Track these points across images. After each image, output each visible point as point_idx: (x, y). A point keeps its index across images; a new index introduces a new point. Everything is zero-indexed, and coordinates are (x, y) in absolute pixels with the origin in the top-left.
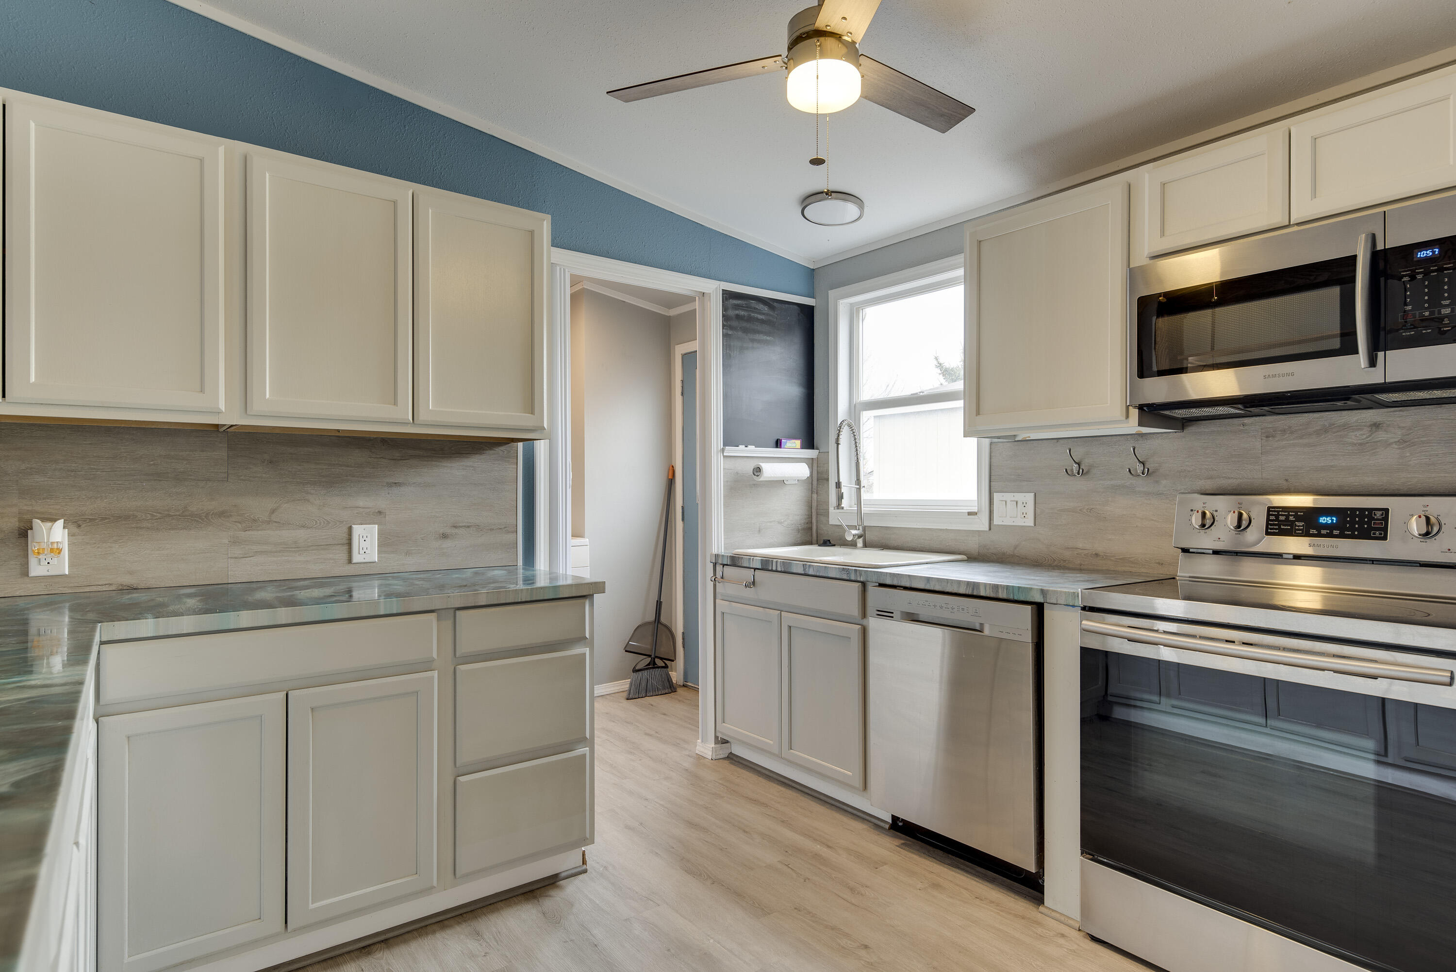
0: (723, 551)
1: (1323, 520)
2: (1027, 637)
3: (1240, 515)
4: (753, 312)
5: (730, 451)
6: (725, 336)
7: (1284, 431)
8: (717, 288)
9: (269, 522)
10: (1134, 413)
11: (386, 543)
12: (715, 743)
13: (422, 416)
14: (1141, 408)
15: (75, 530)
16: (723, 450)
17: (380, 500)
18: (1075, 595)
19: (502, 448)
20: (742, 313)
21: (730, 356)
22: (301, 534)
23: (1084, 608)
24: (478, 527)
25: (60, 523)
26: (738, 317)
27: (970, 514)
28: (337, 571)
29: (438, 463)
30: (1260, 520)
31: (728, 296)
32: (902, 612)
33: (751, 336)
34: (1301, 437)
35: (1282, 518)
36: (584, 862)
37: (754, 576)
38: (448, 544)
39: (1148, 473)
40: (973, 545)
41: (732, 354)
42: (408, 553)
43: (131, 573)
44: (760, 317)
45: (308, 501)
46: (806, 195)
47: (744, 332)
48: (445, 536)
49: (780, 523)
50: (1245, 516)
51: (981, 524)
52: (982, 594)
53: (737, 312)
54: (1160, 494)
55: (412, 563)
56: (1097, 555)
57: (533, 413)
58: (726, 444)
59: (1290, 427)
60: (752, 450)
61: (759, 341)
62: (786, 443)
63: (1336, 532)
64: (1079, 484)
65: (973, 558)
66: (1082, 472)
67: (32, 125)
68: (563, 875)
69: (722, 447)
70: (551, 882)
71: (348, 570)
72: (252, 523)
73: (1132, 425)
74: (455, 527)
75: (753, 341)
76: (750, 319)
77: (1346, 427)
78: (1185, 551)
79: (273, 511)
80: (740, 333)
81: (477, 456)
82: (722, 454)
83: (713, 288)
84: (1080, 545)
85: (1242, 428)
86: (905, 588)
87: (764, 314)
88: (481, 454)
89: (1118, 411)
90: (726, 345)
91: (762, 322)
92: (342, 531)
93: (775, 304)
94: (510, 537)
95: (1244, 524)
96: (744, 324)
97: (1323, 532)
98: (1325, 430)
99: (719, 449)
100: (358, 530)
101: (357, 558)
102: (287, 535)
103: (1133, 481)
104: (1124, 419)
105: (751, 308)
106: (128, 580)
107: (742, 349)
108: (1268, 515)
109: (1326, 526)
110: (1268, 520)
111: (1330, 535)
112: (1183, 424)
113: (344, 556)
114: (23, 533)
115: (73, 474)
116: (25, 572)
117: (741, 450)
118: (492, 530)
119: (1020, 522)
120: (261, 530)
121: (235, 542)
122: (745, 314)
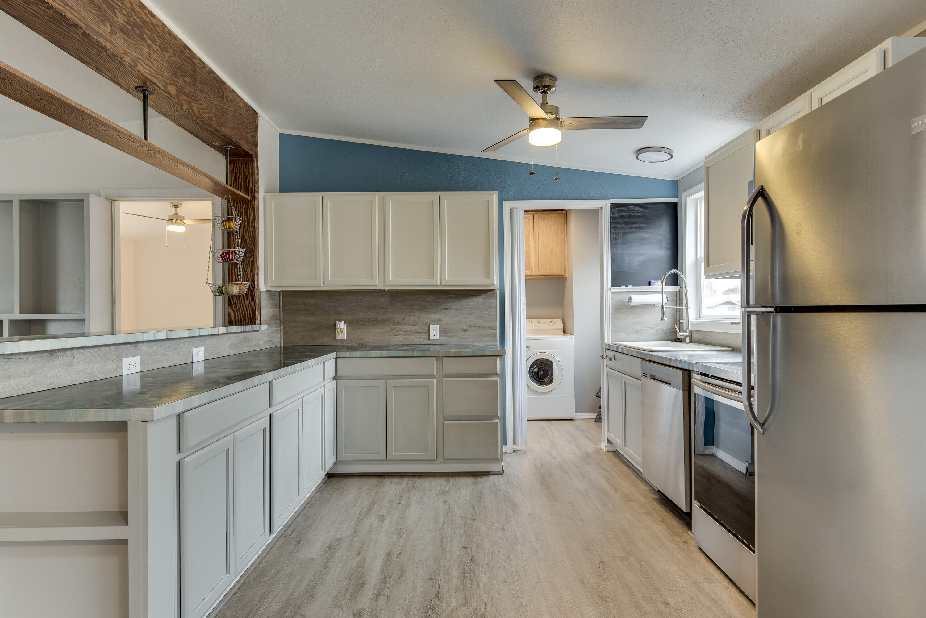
0: (611, 342)
4: (632, 212)
5: (616, 289)
6: (611, 228)
8: (607, 203)
9: (402, 323)
11: (443, 332)
12: (608, 443)
13: (443, 282)
15: (348, 325)
16: (610, 289)
17: (440, 316)
19: (490, 293)
20: (624, 214)
21: (616, 238)
22: (412, 328)
24: (480, 327)
25: (343, 322)
26: (621, 217)
28: (425, 343)
29: (463, 300)
31: (614, 207)
32: (650, 374)
33: (631, 226)
36: (502, 470)
37: (615, 355)
38: (467, 333)
41: (617, 237)
42: (451, 337)
43: (362, 339)
44: (636, 214)
45: (414, 315)
46: (638, 149)
47: (626, 224)
48: (466, 330)
49: (652, 328)
52: (673, 365)
53: (621, 214)
55: (453, 341)
57: (489, 278)
58: (613, 285)
60: (630, 288)
61: (636, 228)
62: (655, 283)
67: (329, 202)
68: (492, 473)
69: (610, 287)
70: (486, 474)
71: (428, 342)
72: (397, 324)
74: (470, 326)
75: (632, 228)
76: (629, 217)
79: (403, 319)
80: (623, 225)
81: (479, 296)
82: (610, 291)
83: (605, 204)
87: (639, 212)
88: (481, 295)
90: (614, 232)
91: (638, 217)
92: (426, 328)
93: (648, 206)
94: (493, 332)
96: (626, 220)
99: (608, 288)
100: (432, 327)
101: (431, 338)
102: (407, 328)
105: (630, 210)
106: (361, 342)
107: (624, 234)
113: (427, 337)
114: (335, 326)
115: (347, 307)
116: (336, 338)
117: (623, 288)
118: (486, 328)
120: (400, 326)
121: (391, 330)
122: (627, 214)
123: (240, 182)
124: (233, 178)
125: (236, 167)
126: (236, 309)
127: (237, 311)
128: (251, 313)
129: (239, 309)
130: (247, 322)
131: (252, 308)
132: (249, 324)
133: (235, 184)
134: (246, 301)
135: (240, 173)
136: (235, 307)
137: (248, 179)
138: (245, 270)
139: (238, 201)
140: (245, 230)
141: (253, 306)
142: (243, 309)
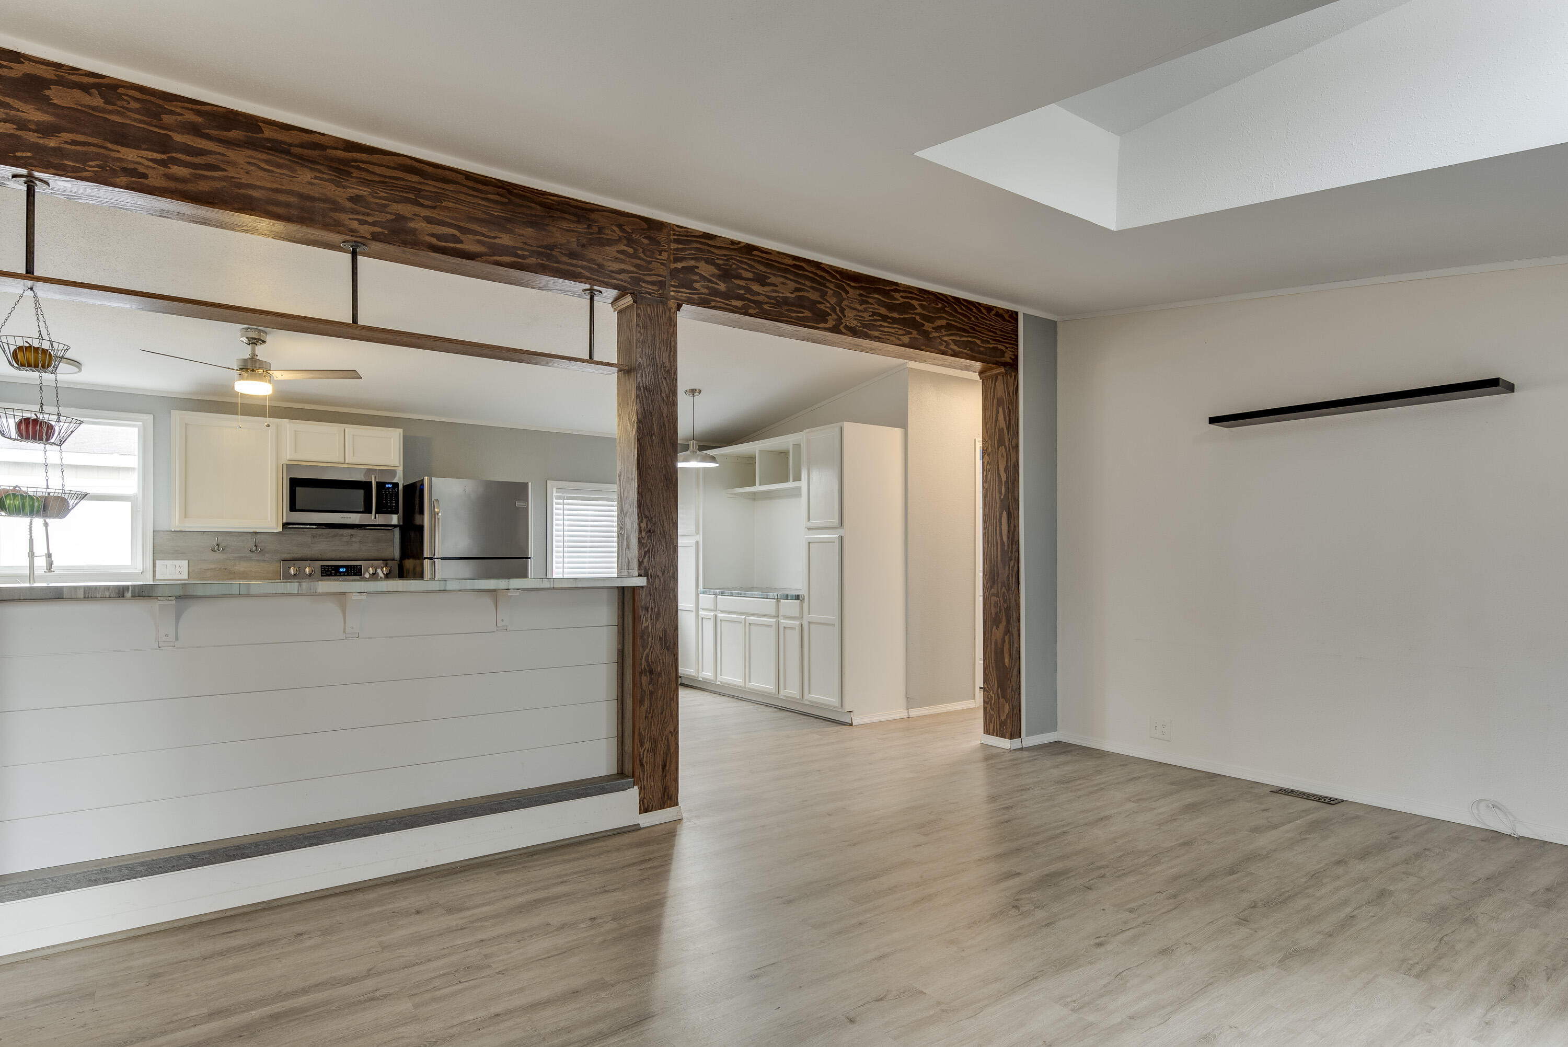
1: (341, 570)
7: (320, 535)
10: (281, 525)
14: (285, 523)
30: (319, 571)
34: (326, 538)
35: (326, 570)
39: (259, 551)
50: (312, 569)
51: (146, 580)
54: (265, 561)
59: (322, 534)
63: (346, 574)
77: (342, 535)
85: (303, 533)
89: (274, 524)
97: (342, 574)
98: (335, 536)
103: (251, 554)
104: (276, 527)
108: (321, 569)
109: (343, 572)
110: (321, 570)
111: (344, 575)
119: (177, 577)
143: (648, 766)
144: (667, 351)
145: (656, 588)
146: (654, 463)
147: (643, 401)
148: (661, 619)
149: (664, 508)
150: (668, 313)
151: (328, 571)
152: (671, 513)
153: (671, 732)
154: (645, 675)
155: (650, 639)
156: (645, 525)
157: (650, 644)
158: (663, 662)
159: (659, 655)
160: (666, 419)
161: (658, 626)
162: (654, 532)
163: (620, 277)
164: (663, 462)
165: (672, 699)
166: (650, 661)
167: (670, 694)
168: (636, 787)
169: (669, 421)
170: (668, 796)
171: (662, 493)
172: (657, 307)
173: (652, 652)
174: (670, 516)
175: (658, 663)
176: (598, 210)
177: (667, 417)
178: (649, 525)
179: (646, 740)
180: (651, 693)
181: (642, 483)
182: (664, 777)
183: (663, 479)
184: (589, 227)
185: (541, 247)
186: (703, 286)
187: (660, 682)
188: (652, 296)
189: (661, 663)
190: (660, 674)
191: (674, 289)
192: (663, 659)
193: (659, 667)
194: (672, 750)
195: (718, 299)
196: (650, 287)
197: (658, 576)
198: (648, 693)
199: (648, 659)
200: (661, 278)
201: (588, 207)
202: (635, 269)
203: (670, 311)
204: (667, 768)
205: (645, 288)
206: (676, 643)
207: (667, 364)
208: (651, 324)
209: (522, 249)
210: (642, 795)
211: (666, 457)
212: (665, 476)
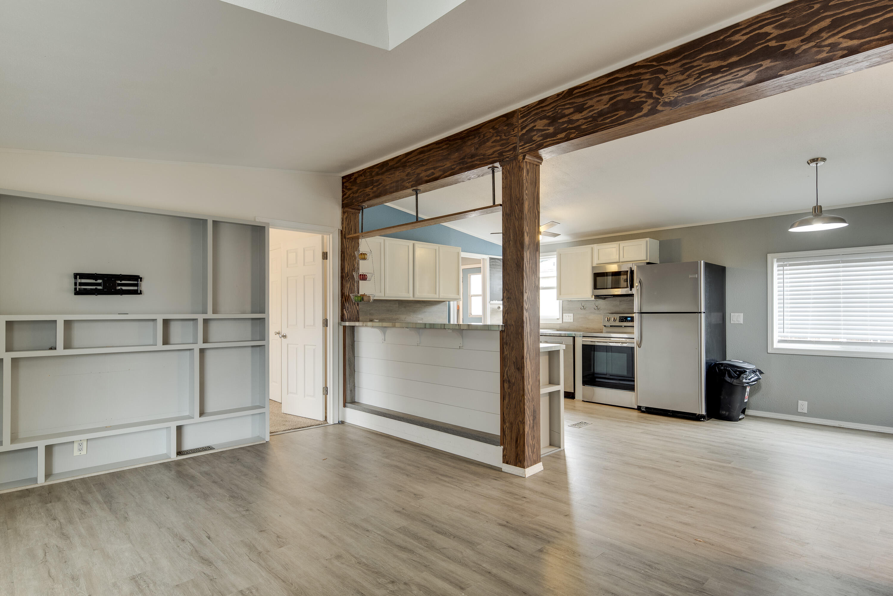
2: (572, 343)
3: (614, 318)
5: (492, 302)
6: (490, 270)
7: (623, 301)
10: (593, 296)
13: (441, 297)
14: (595, 296)
16: (490, 302)
17: (422, 316)
18: (581, 334)
19: (443, 303)
21: (491, 275)
23: (583, 336)
27: (557, 319)
29: (432, 307)
30: (618, 319)
31: (491, 259)
32: (544, 341)
33: (496, 270)
34: (626, 302)
39: (598, 309)
40: (558, 327)
44: (498, 264)
45: (411, 316)
47: (494, 268)
50: (615, 318)
51: (560, 322)
52: (562, 336)
54: (600, 314)
56: (587, 328)
57: (458, 295)
58: (491, 300)
60: (497, 302)
61: (498, 271)
64: (583, 312)
65: (558, 330)
66: (584, 309)
72: (402, 321)
73: (593, 299)
78: (605, 326)
79: (405, 318)
83: (487, 257)
84: (584, 326)
86: (544, 336)
88: (440, 304)
89: (590, 296)
95: (615, 320)
96: (494, 266)
103: (594, 310)
104: (591, 298)
107: (493, 273)
109: (629, 320)
110: (620, 319)
111: (629, 322)
112: (605, 298)
117: (494, 302)
119: (569, 321)
122: (495, 263)
123: (351, 226)
124: (347, 223)
125: (349, 216)
126: (348, 311)
127: (349, 312)
128: (357, 314)
129: (350, 311)
130: (354, 320)
131: (357, 311)
132: (356, 321)
133: (348, 227)
134: (354, 306)
135: (351, 220)
136: (348, 310)
137: (355, 224)
138: (353, 285)
139: (350, 239)
140: (353, 259)
141: (358, 309)
142: (352, 311)
143: (508, 437)
144: (518, 187)
145: (511, 332)
146: (511, 257)
147: (505, 222)
148: (514, 351)
149: (516, 283)
150: (518, 164)
151: (622, 319)
152: (520, 286)
153: (520, 421)
154: (506, 383)
155: (509, 362)
156: (506, 295)
157: (508, 365)
158: (515, 377)
159: (513, 372)
160: (517, 229)
161: (513, 355)
162: (510, 298)
163: (493, 156)
164: (515, 256)
165: (520, 401)
166: (508, 375)
167: (520, 398)
168: (502, 447)
169: (519, 230)
170: (519, 460)
171: (515, 274)
172: (512, 163)
173: (510, 370)
174: (519, 288)
175: (513, 377)
176: (483, 126)
177: (518, 227)
178: (508, 295)
179: (507, 421)
180: (509, 394)
181: (504, 270)
182: (517, 447)
183: (516, 266)
184: (479, 137)
185: (460, 160)
186: (539, 137)
187: (514, 389)
188: (510, 158)
189: (514, 377)
190: (514, 384)
191: (522, 147)
192: (515, 376)
193: (513, 379)
194: (521, 433)
195: (548, 140)
196: (508, 153)
197: (512, 325)
198: (507, 393)
199: (508, 374)
200: (514, 145)
201: (479, 127)
202: (500, 148)
203: (519, 162)
204: (518, 442)
205: (506, 155)
206: (523, 367)
207: (518, 196)
208: (509, 175)
209: (453, 165)
210: (505, 453)
211: (517, 253)
212: (516, 264)
